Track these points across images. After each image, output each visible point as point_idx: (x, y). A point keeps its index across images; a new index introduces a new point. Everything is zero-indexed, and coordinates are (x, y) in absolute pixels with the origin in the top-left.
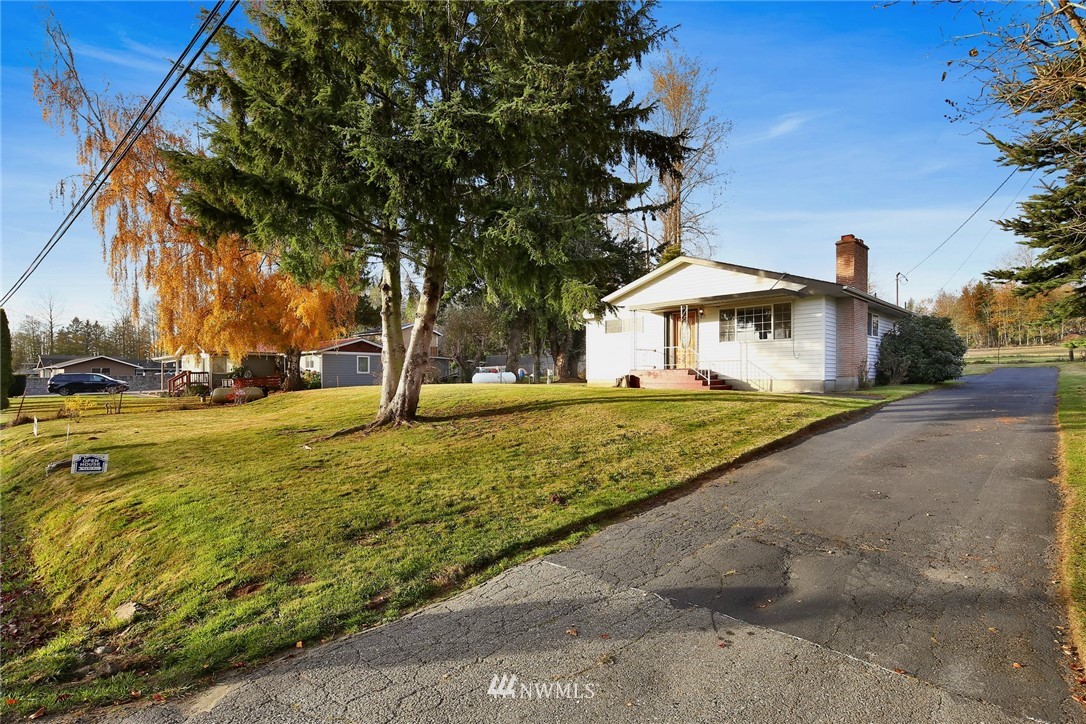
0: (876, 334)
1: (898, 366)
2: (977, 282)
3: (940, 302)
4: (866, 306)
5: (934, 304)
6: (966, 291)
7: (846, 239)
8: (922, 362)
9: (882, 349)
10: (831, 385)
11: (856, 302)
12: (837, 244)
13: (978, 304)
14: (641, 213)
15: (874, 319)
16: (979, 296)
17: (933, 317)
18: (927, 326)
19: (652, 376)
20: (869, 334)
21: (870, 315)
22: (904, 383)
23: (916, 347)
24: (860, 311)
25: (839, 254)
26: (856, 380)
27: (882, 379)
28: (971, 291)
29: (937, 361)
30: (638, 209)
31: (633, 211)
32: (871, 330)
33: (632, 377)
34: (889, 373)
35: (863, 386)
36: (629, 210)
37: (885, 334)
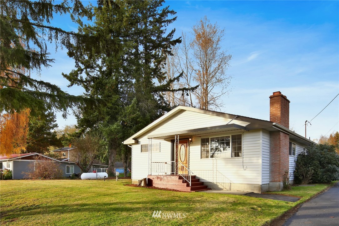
0: (294, 154)
1: (307, 173)
2: (336, 132)
3: (321, 140)
4: (288, 137)
5: (318, 140)
6: (331, 136)
7: (276, 94)
8: (320, 171)
9: (297, 163)
10: (266, 188)
11: (281, 134)
12: (270, 98)
13: (336, 141)
14: (181, 92)
15: (293, 146)
16: (337, 138)
17: (325, 145)
18: (322, 150)
19: (159, 179)
20: (290, 154)
21: (290, 144)
22: (309, 183)
23: (317, 162)
24: (284, 141)
25: (272, 104)
26: (282, 184)
27: (298, 181)
28: (333, 136)
29: (328, 170)
30: (179, 90)
31: (177, 90)
32: (291, 152)
33: (149, 179)
34: (301, 178)
35: (286, 188)
36: (175, 90)
37: (299, 155)
